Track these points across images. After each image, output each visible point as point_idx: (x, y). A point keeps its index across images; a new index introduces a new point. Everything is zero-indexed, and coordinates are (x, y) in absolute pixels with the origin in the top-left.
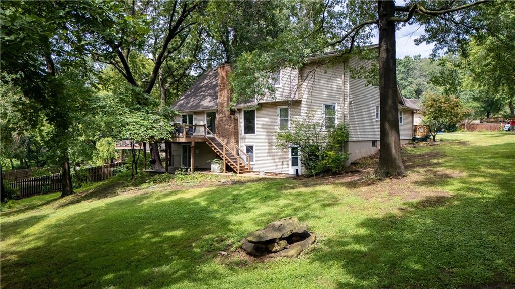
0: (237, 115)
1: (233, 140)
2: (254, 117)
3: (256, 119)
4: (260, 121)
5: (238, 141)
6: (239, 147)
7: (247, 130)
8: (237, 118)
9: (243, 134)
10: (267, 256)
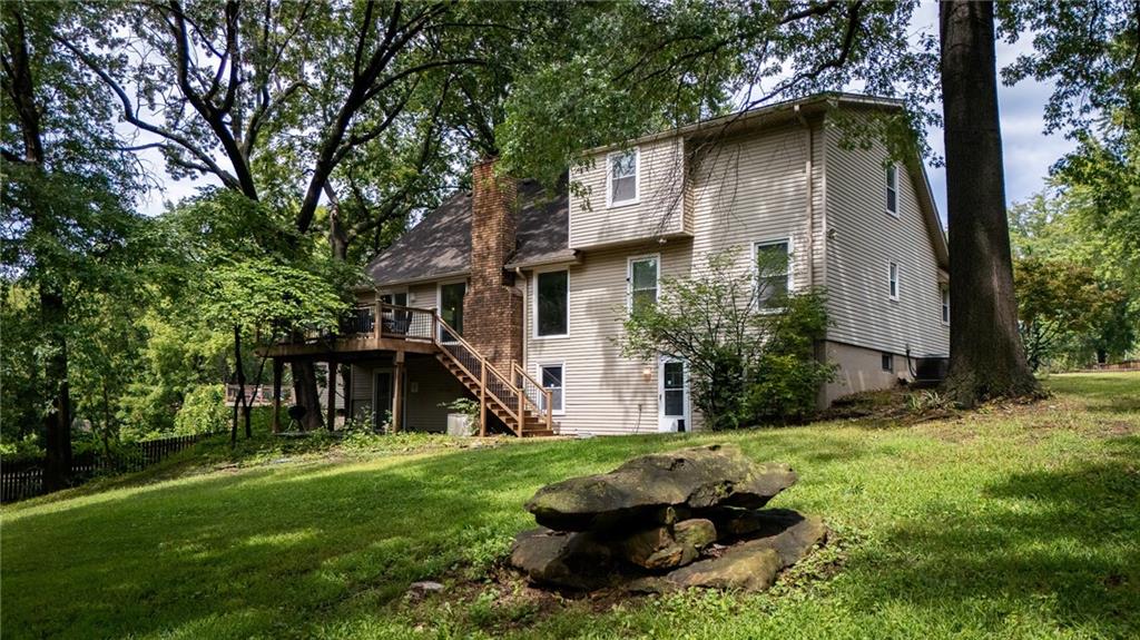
0: (521, 287)
1: (507, 349)
2: (566, 291)
3: (569, 293)
4: (579, 299)
5: (522, 354)
6: (524, 369)
7: (544, 326)
8: (518, 294)
9: (535, 336)
10: (623, 588)
